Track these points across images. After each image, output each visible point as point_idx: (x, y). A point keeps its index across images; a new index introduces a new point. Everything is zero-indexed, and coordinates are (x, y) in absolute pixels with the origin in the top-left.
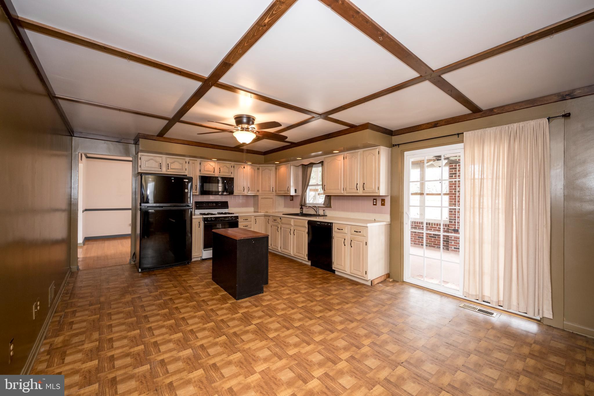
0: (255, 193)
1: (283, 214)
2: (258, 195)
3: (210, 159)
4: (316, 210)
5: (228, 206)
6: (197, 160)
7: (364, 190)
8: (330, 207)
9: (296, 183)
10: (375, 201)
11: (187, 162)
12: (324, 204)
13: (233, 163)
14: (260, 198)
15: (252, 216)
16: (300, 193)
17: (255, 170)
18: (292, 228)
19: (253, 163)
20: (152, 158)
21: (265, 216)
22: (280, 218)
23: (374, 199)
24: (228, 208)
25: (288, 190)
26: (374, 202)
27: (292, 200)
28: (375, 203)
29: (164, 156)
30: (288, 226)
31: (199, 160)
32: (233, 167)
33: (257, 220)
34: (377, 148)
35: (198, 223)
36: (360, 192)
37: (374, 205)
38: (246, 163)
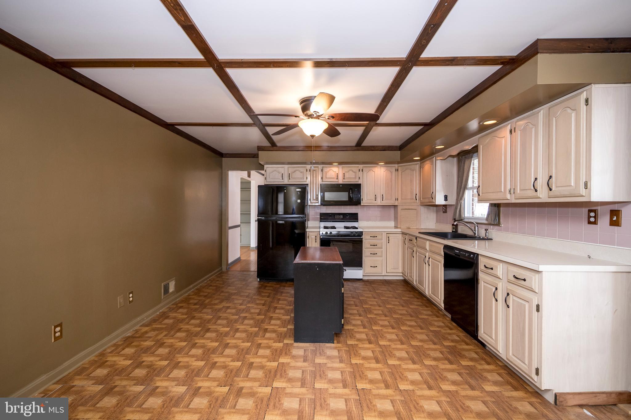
0: (393, 202)
1: (419, 233)
2: (397, 205)
3: (330, 163)
4: (473, 229)
5: (358, 219)
6: (317, 167)
7: (551, 190)
8: (498, 224)
9: (447, 186)
10: (592, 214)
11: (308, 170)
12: (487, 219)
13: (361, 166)
14: (399, 208)
15: (383, 233)
17: (391, 172)
18: (427, 254)
19: (386, 163)
20: (275, 169)
21: (403, 233)
22: (416, 238)
23: (590, 211)
24: (358, 222)
25: (433, 197)
26: (589, 217)
27: (445, 212)
28: (592, 220)
29: (286, 166)
30: (422, 251)
31: (320, 166)
32: (361, 171)
33: (390, 238)
34: (583, 92)
35: (314, 237)
36: (543, 196)
37: (590, 223)
38: (377, 164)
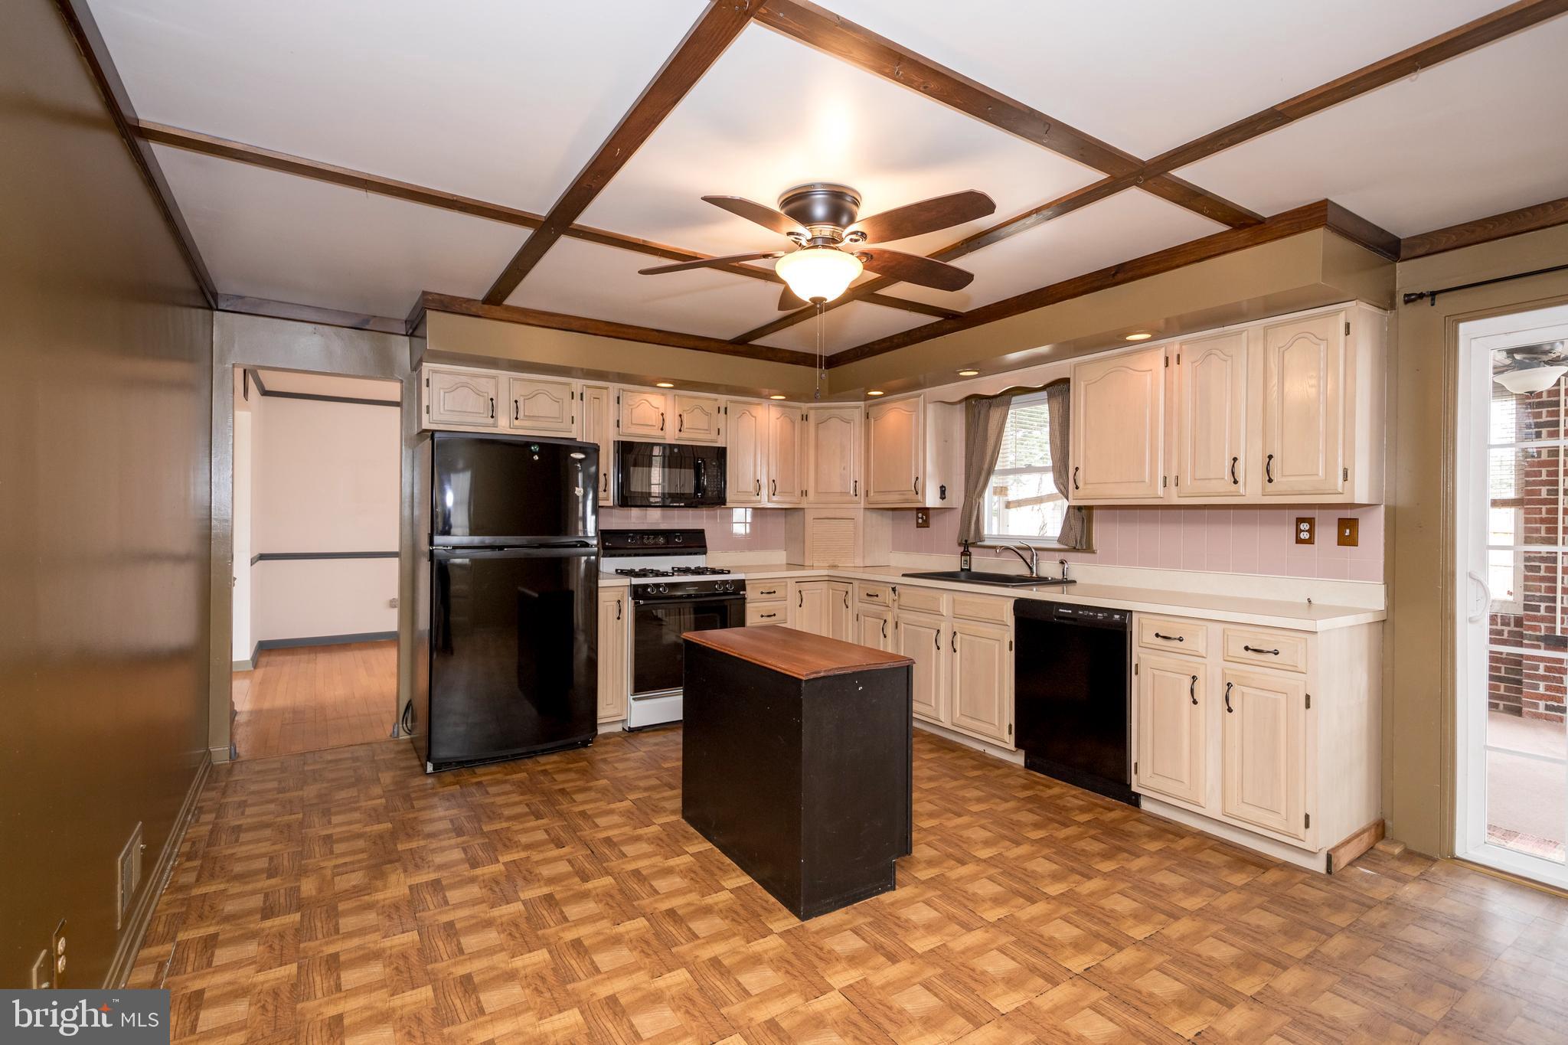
0: (795, 500)
1: (904, 575)
2: (804, 509)
3: (649, 383)
4: (1029, 561)
5: (705, 546)
6: (606, 388)
7: (1270, 481)
8: (1088, 548)
9: (944, 465)
10: (1305, 526)
11: (577, 396)
12: (1060, 540)
13: (723, 399)
14: (809, 517)
15: (788, 580)
16: (956, 498)
17: (793, 422)
18: (944, 627)
19: (791, 397)
20: (464, 379)
21: (831, 579)
22: (894, 589)
23: (1300, 520)
24: (705, 553)
25: (918, 490)
26: (1298, 531)
27: (925, 524)
28: (1305, 536)
29: (504, 375)
30: (924, 618)
31: (614, 388)
32: (722, 410)
33: (803, 593)
34: (1341, 311)
35: (615, 603)
37: (1299, 541)
38: (767, 397)
